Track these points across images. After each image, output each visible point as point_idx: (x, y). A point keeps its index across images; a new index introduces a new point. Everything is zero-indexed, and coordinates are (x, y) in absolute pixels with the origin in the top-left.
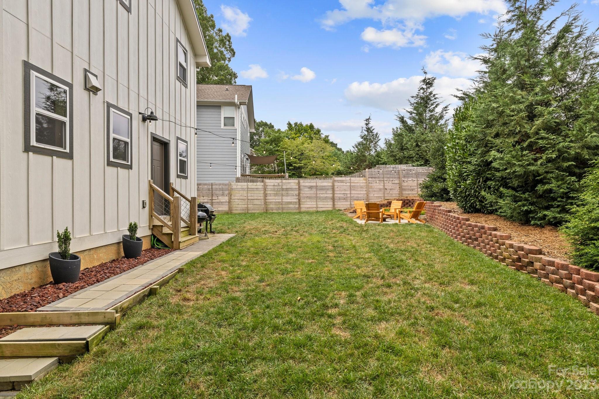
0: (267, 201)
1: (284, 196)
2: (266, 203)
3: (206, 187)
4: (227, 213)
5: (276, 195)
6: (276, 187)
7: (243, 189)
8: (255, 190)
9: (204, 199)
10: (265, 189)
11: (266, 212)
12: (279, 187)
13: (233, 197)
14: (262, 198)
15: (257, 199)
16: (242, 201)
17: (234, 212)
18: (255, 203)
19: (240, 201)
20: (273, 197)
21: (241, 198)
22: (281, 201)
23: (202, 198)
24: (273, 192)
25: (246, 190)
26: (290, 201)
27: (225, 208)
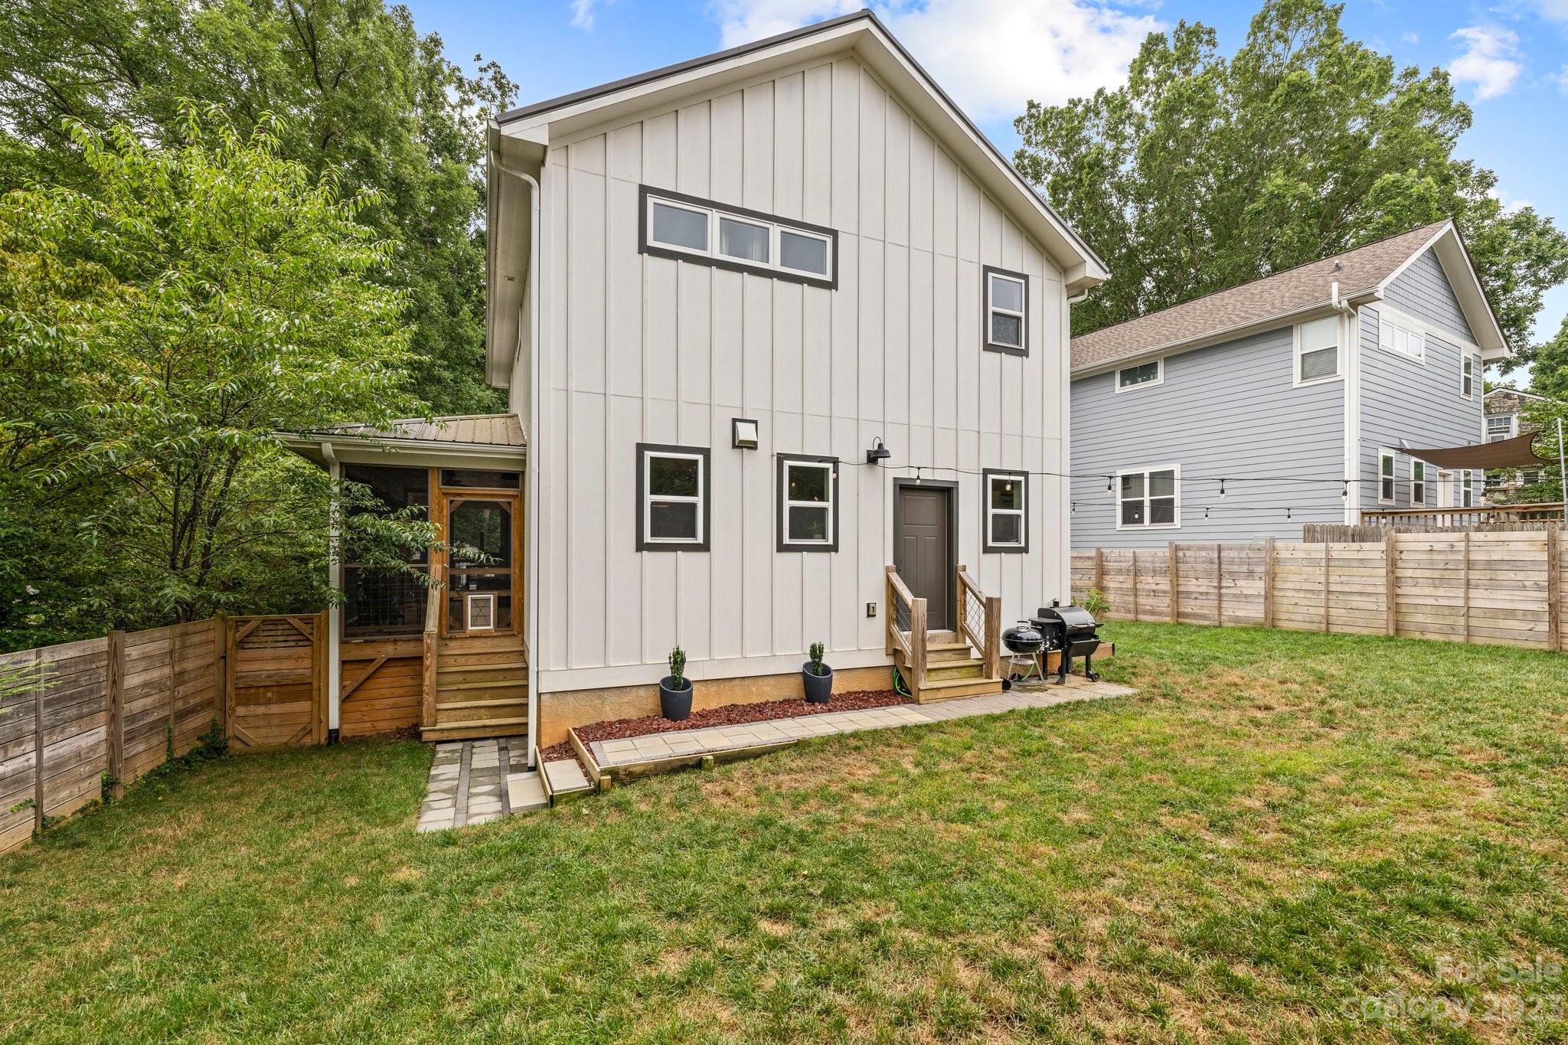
0: (1401, 600)
1: (1477, 587)
2: (1396, 608)
3: (1203, 554)
4: (1258, 627)
5: (1436, 582)
6: (1442, 557)
7: (1312, 562)
8: (1356, 564)
9: (1199, 586)
10: (1393, 564)
11: (1397, 635)
12: (1451, 557)
13: (1279, 585)
14: (1382, 590)
15: (1361, 593)
16: (1309, 595)
17: (1285, 625)
18: (1354, 605)
19: (1302, 595)
20: (1427, 591)
21: (1306, 586)
22: (1461, 603)
23: (1194, 581)
24: (1428, 574)
25: (1323, 563)
26: (1509, 606)
27: (1256, 612)
